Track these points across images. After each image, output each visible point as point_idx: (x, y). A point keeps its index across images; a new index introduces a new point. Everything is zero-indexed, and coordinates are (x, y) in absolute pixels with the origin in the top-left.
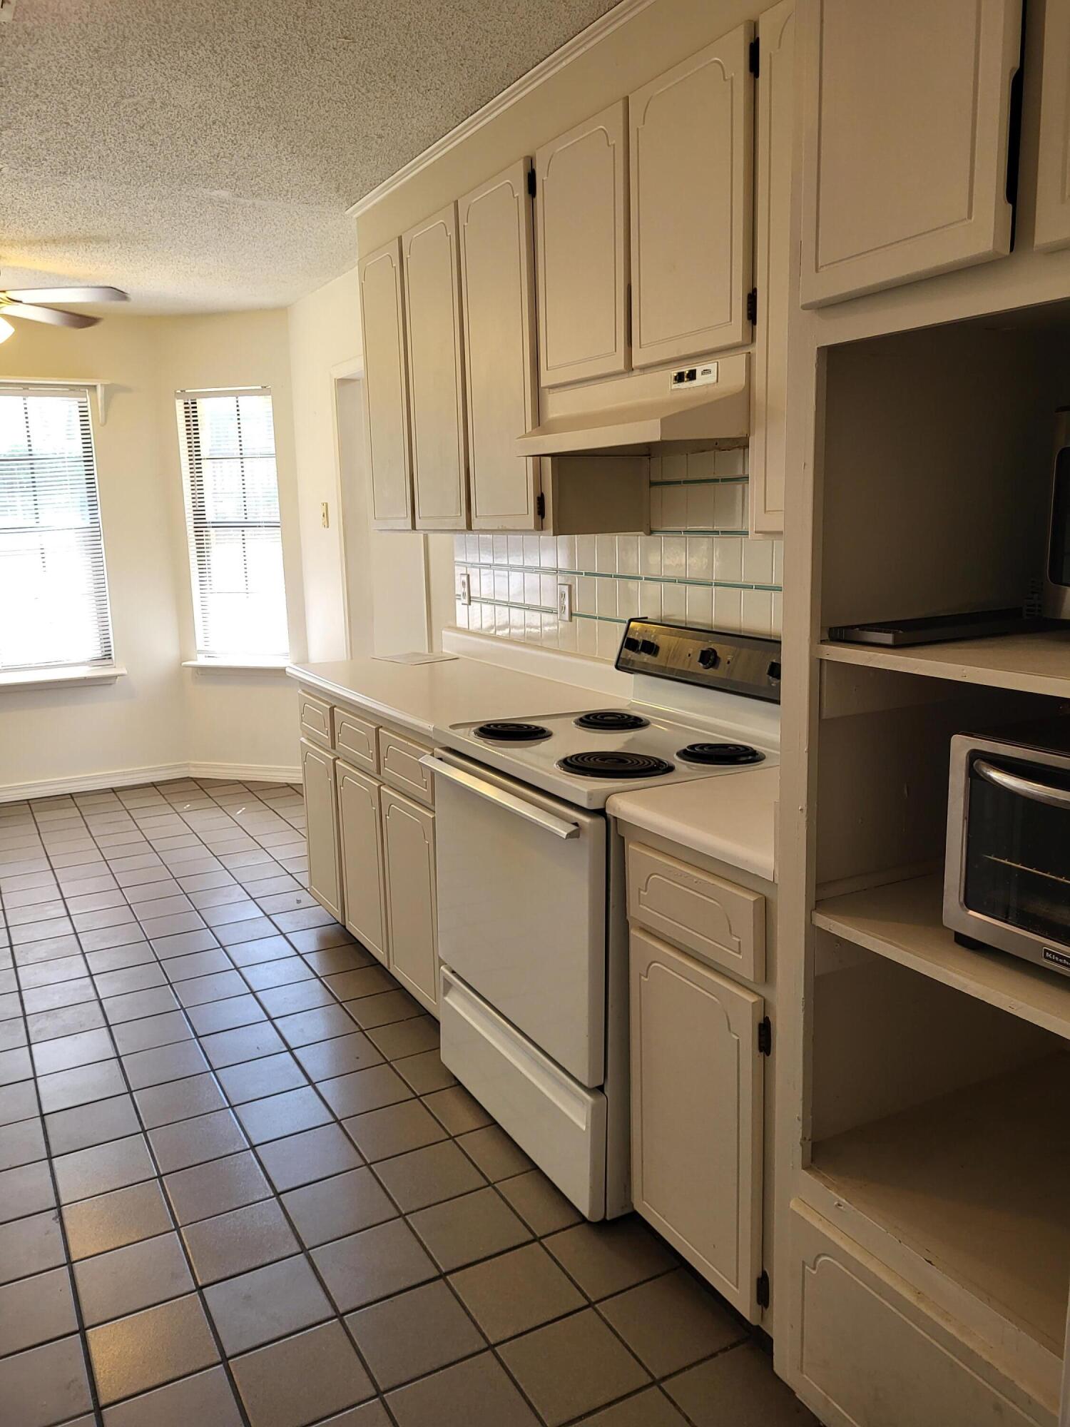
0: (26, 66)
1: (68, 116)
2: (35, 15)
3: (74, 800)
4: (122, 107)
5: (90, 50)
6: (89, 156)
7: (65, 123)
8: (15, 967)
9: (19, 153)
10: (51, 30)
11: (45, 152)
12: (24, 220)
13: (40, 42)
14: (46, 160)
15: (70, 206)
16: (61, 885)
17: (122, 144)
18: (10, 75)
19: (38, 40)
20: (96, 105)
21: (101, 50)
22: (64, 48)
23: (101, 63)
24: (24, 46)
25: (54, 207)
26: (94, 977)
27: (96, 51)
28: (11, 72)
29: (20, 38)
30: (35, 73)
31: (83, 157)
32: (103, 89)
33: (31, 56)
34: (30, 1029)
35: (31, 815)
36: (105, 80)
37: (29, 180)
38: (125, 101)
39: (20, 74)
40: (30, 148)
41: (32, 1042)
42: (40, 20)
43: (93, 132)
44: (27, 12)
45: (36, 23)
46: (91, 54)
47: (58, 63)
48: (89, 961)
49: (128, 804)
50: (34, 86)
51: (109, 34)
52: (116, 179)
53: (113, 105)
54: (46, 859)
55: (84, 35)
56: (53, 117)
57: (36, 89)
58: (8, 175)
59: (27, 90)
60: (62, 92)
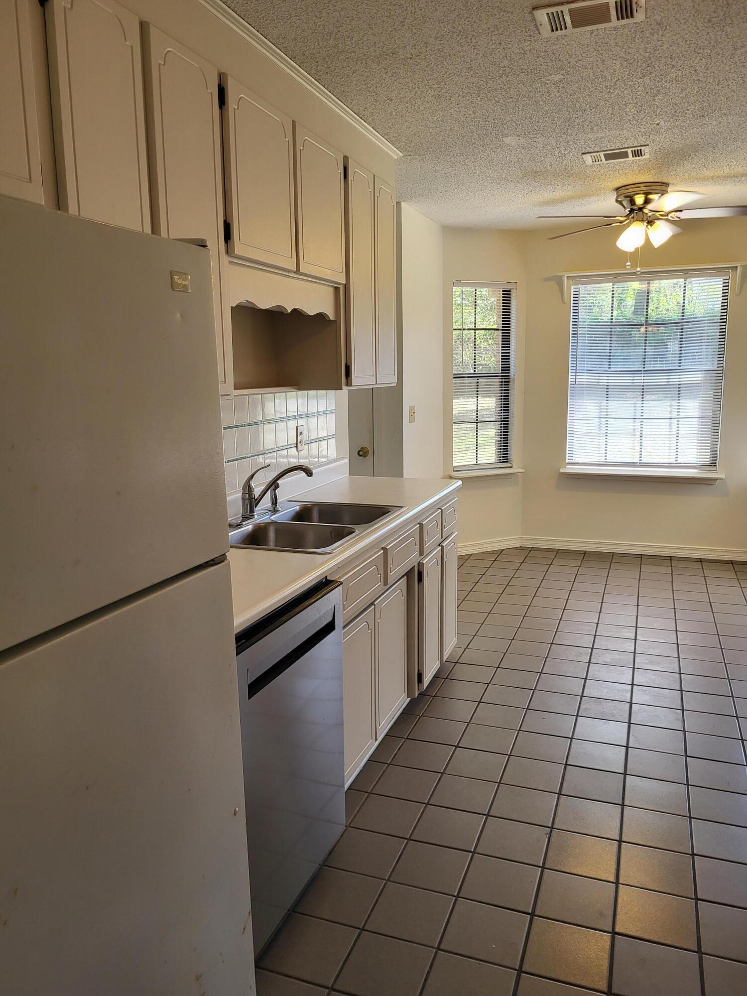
0: (662, 48)
1: (698, 75)
2: (661, 10)
3: (671, 561)
4: (736, 57)
5: (704, 22)
6: (719, 100)
7: (697, 80)
8: (590, 662)
9: (669, 110)
10: (674, 16)
11: (686, 104)
12: (681, 155)
13: (668, 27)
14: (688, 110)
15: (712, 139)
16: (639, 617)
17: (742, 84)
18: (653, 57)
19: (666, 27)
20: (717, 61)
21: (713, 19)
22: (685, 27)
23: (714, 28)
24: (658, 34)
25: (700, 142)
26: (635, 687)
27: (709, 21)
28: (653, 55)
29: (654, 29)
30: (669, 50)
31: (714, 102)
32: (720, 48)
33: (664, 39)
34: (581, 705)
35: (639, 565)
36: (720, 40)
37: (679, 127)
38: (739, 52)
39: (659, 54)
40: (676, 104)
41: (580, 714)
42: (665, 11)
43: (719, 81)
44: (655, 10)
45: (662, 15)
46: (706, 24)
47: (684, 39)
48: (635, 675)
49: (707, 573)
50: (670, 60)
51: (717, 5)
52: (742, 112)
53: (729, 58)
54: (637, 597)
55: (698, 13)
56: (687, 78)
57: (672, 62)
58: (664, 126)
59: (666, 64)
60: (690, 59)
